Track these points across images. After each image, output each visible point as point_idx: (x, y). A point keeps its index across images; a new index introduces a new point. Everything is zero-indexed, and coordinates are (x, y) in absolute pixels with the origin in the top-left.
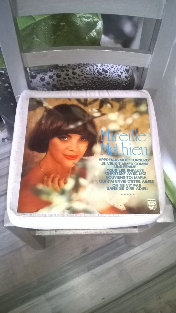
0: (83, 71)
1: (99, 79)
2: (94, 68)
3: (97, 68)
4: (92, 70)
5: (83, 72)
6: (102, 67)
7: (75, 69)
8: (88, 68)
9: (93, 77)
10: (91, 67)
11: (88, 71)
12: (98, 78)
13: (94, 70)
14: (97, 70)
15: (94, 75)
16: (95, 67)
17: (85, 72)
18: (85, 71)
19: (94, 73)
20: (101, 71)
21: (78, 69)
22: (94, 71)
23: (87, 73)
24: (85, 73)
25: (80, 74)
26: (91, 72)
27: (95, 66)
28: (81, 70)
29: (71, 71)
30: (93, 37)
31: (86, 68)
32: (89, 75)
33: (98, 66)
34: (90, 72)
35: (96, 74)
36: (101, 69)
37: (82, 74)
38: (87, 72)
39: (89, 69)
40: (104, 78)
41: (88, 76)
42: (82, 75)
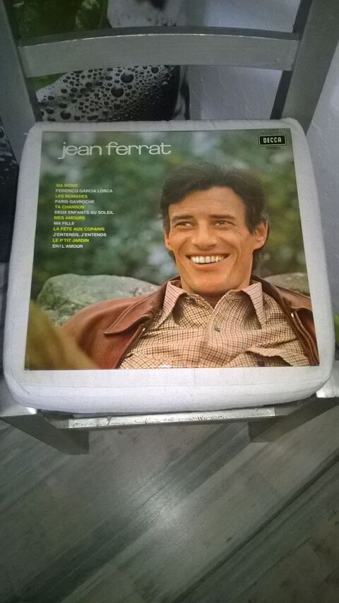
0: (84, 106)
1: (117, 107)
2: (104, 87)
3: (110, 82)
4: (101, 95)
5: (84, 109)
6: (121, 74)
7: (64, 106)
8: (92, 95)
9: (105, 110)
10: (97, 89)
11: (93, 102)
12: (115, 105)
13: (105, 93)
14: (111, 88)
15: (106, 103)
16: (105, 82)
17: (87, 107)
18: (87, 104)
19: (106, 100)
20: (118, 86)
21: (73, 105)
22: (105, 95)
23: (92, 107)
24: (88, 110)
25: (79, 114)
26: (100, 101)
27: (105, 80)
28: (79, 105)
29: (58, 111)
30: (89, 10)
31: (88, 95)
32: (97, 109)
33: (111, 78)
34: (97, 103)
35: (109, 101)
36: (118, 82)
37: (83, 114)
38: (91, 105)
39: (95, 95)
40: (128, 98)
41: (95, 113)
42: (83, 117)
